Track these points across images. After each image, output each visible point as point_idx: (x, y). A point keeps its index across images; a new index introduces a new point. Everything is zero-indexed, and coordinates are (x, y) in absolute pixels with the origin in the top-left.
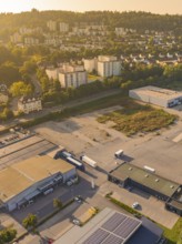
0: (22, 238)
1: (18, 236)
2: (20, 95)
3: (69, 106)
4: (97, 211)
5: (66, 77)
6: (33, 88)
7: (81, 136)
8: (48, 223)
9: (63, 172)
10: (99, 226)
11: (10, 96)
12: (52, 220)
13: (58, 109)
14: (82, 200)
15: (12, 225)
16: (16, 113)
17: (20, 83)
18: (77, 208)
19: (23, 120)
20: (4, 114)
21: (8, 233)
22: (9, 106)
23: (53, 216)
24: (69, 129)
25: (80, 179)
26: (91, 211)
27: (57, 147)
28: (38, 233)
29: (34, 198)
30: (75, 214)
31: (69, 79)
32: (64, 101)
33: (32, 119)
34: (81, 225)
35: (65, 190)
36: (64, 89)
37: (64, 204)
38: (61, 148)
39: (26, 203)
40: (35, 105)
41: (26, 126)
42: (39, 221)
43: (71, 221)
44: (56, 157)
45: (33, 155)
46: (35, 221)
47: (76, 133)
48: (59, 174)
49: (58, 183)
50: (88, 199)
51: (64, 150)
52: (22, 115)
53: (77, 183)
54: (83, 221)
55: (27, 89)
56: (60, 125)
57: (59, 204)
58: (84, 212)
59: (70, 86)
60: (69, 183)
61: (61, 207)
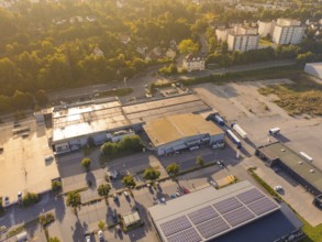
0: (164, 180)
1: (161, 178)
2: (187, 53)
3: (233, 71)
4: (236, 181)
5: (235, 40)
6: (200, 47)
7: (237, 104)
8: (188, 175)
9: (211, 134)
10: (234, 195)
11: (178, 52)
12: (192, 174)
13: (220, 73)
14: (224, 165)
15: (158, 168)
16: (180, 70)
17: (189, 41)
18: (217, 171)
19: (185, 78)
20: (169, 69)
21: (154, 173)
22: (175, 62)
23: (193, 171)
24: (226, 94)
25: (226, 145)
26: (230, 178)
27: (211, 109)
28: (177, 181)
29: (181, 151)
30: (214, 176)
31: (238, 42)
32: (228, 64)
33: (193, 78)
34: (217, 188)
35: (210, 152)
36: (231, 53)
37: (206, 164)
38: (215, 111)
39: (173, 153)
40: (199, 65)
41: (186, 84)
42: (180, 171)
43: (209, 181)
44: (208, 119)
45: (187, 112)
46: (177, 170)
47: (233, 99)
48: (207, 135)
49: (205, 143)
50: (229, 167)
51: (217, 114)
52: (185, 72)
53: (222, 149)
54: (220, 184)
55: (194, 48)
56: (219, 88)
57: (201, 163)
58: (222, 178)
59: (237, 49)
60: (214, 146)
61: (202, 166)
